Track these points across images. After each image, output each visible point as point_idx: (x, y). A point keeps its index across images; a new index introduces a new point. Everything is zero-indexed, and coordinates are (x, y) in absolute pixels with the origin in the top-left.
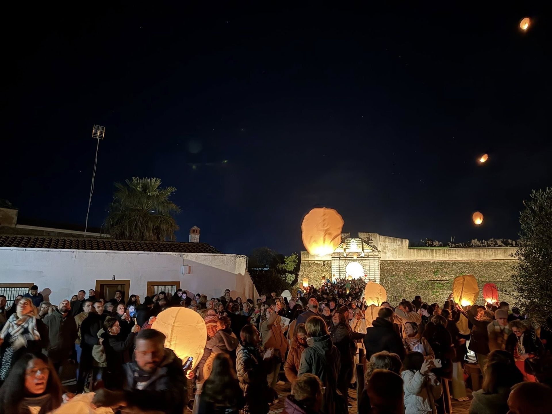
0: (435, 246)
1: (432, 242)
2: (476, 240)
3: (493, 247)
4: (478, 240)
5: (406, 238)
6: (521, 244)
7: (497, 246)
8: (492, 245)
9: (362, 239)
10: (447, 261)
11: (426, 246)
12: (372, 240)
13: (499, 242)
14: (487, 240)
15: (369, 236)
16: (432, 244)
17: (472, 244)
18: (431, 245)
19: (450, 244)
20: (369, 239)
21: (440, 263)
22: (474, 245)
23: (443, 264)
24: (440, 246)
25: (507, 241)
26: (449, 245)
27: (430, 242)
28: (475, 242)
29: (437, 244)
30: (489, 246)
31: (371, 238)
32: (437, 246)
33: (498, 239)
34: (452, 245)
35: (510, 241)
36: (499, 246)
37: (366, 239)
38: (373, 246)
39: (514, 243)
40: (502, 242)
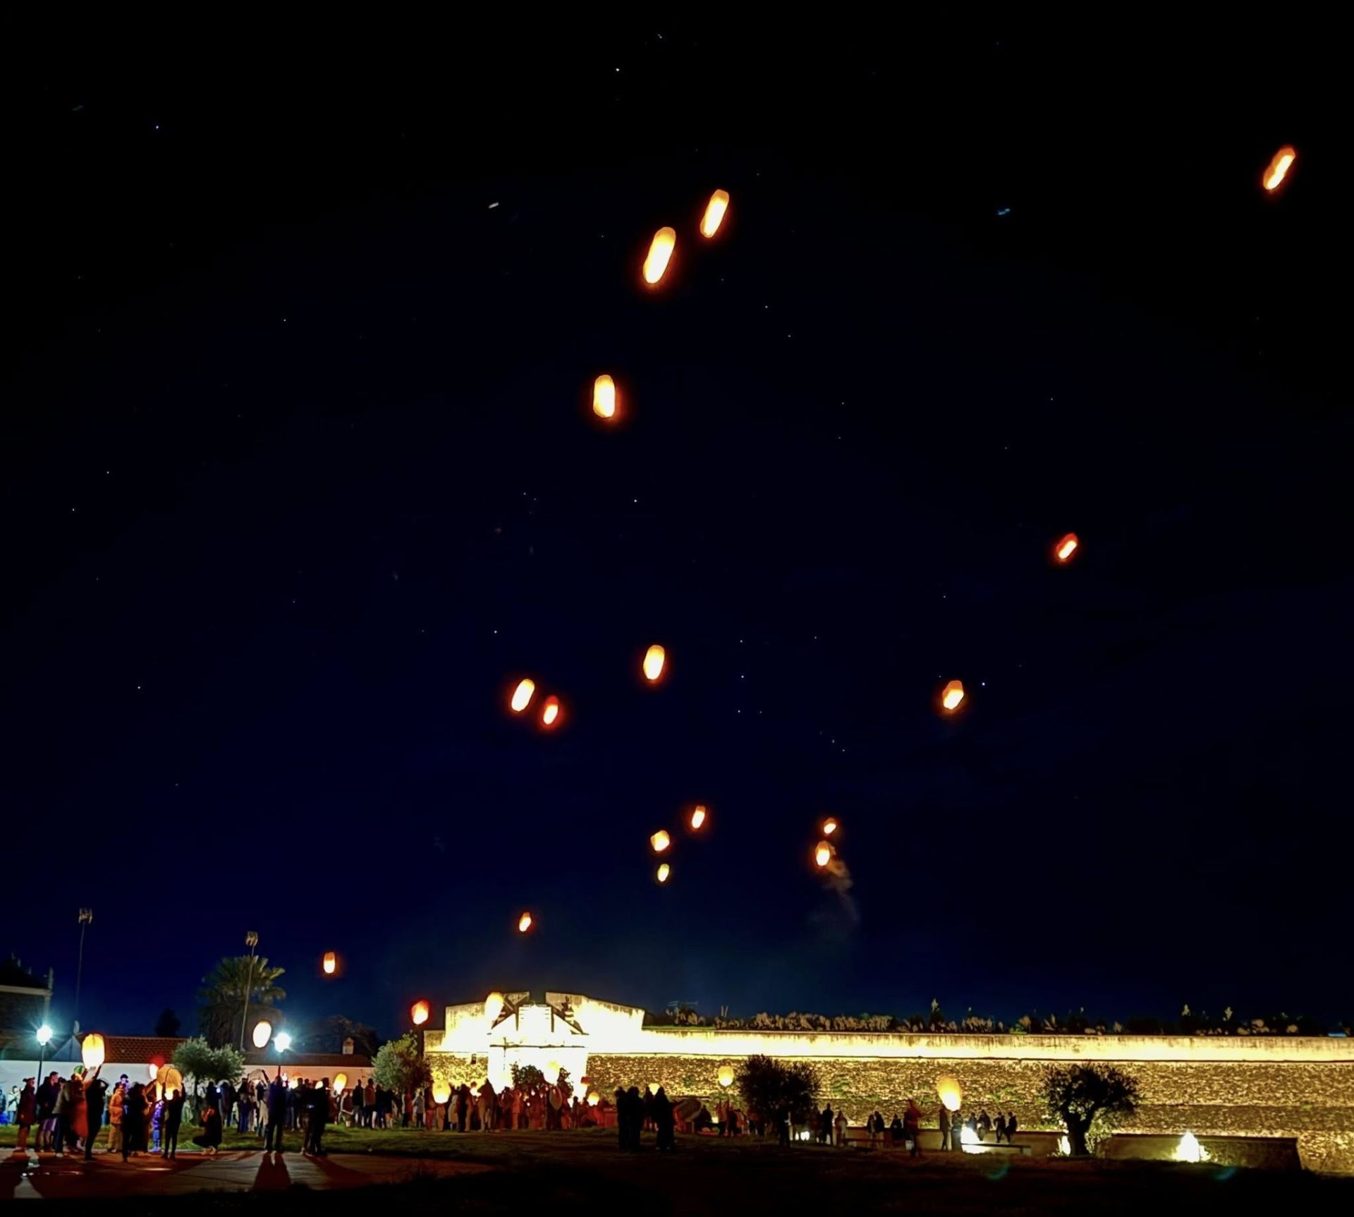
0: (690, 1025)
1: (687, 1017)
2: (765, 1015)
3: (791, 1030)
4: (769, 1016)
5: (638, 1007)
6: (838, 1025)
7: (799, 1028)
8: (791, 1027)
9: (553, 1008)
10: (711, 1058)
11: (676, 1025)
12: (571, 1010)
13: (803, 1022)
14: (784, 1016)
15: (567, 999)
16: (687, 1021)
17: (758, 1023)
18: (684, 1023)
19: (718, 1021)
20: (566, 1007)
21: (698, 1060)
22: (761, 1024)
23: (703, 1064)
24: (700, 1024)
25: (818, 1019)
26: (716, 1024)
27: (683, 1016)
28: (763, 1018)
29: (694, 1021)
30: (785, 1028)
31: (569, 1006)
32: (695, 1025)
33: (804, 1013)
34: (721, 1024)
35: (822, 1019)
36: (803, 1029)
37: (560, 1008)
38: (572, 1023)
39: (828, 1024)
40: (809, 1021)
